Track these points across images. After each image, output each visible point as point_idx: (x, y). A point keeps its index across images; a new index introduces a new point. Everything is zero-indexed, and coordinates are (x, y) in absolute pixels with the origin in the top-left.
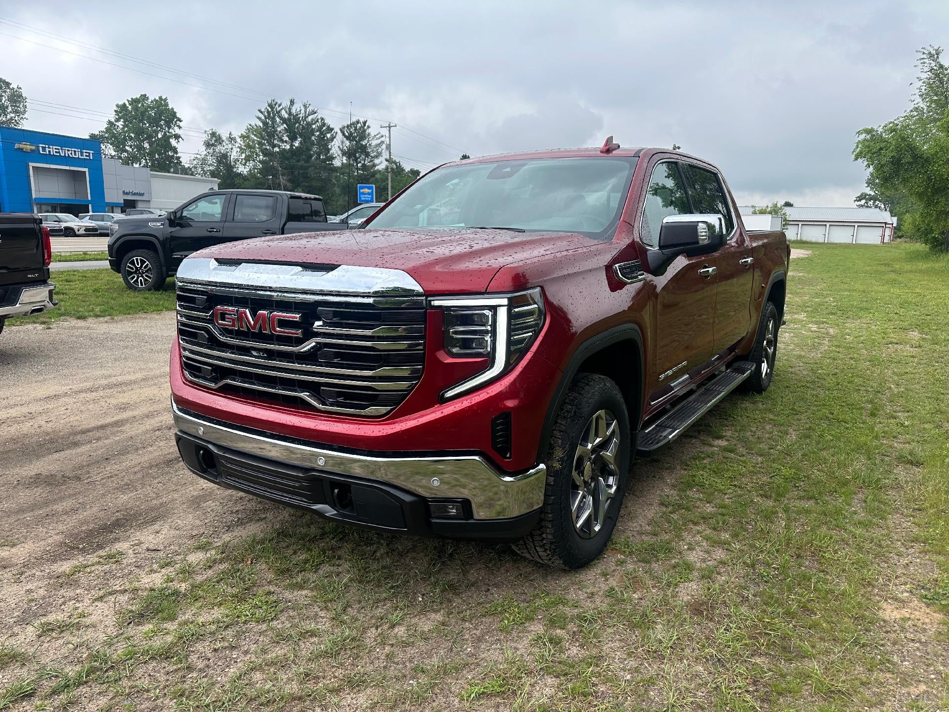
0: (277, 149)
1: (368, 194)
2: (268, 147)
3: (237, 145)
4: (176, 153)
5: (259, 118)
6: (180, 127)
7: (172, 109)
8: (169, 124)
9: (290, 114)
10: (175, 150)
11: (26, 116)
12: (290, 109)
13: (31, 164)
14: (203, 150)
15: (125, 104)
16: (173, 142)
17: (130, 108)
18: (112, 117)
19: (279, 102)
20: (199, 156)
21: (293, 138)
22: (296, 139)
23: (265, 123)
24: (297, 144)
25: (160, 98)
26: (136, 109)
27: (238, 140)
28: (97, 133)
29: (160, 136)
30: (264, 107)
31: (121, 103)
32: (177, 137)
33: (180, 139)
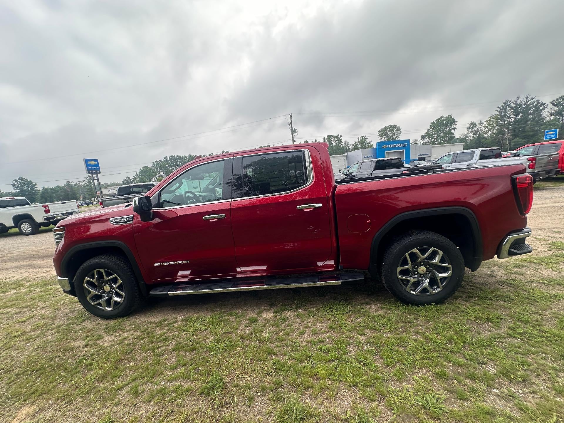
0: (506, 122)
1: (553, 134)
2: (502, 122)
3: (484, 125)
4: (454, 135)
5: (497, 111)
6: (456, 124)
7: (453, 118)
8: (451, 124)
9: (516, 104)
10: (453, 134)
11: (401, 134)
12: (516, 101)
13: (386, 152)
14: (466, 131)
15: (434, 122)
16: (452, 131)
17: (436, 122)
18: (429, 127)
19: (510, 100)
20: (464, 134)
21: (516, 115)
22: (519, 114)
23: (500, 112)
24: (519, 117)
25: (449, 116)
26: (438, 122)
27: (485, 123)
28: (423, 134)
29: (447, 130)
30: (501, 104)
31: (432, 122)
32: (454, 129)
33: (456, 129)
